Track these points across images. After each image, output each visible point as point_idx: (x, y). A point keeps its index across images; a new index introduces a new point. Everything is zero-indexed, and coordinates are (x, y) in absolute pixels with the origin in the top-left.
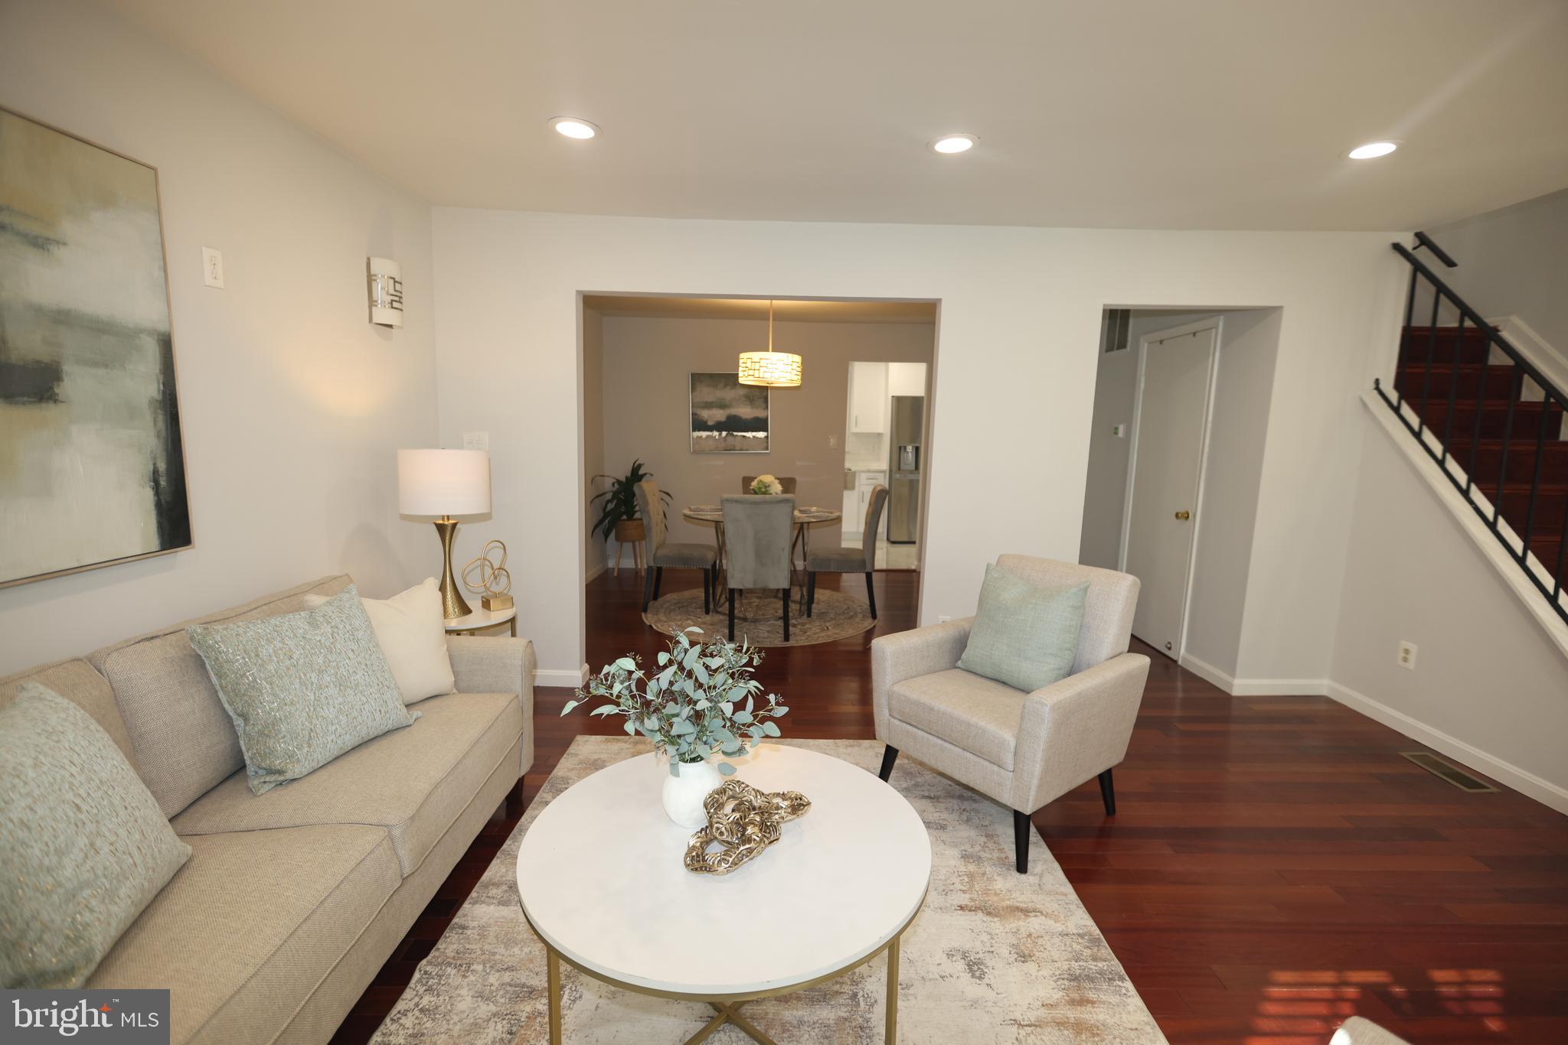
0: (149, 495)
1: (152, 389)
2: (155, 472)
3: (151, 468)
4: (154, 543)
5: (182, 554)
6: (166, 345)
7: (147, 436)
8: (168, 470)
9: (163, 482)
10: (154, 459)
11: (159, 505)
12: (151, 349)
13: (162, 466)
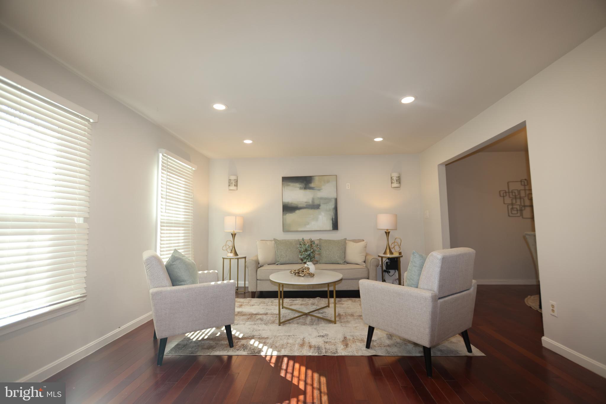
0: (331, 222)
1: (333, 206)
2: (333, 218)
3: (332, 218)
4: (331, 229)
5: (335, 232)
6: (336, 200)
7: (332, 213)
8: (335, 218)
9: (334, 220)
10: (333, 216)
11: (333, 223)
12: (333, 202)
13: (334, 217)
